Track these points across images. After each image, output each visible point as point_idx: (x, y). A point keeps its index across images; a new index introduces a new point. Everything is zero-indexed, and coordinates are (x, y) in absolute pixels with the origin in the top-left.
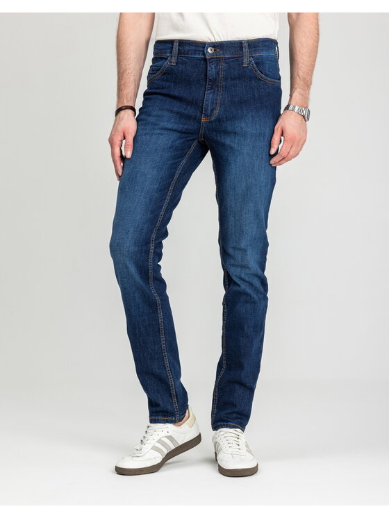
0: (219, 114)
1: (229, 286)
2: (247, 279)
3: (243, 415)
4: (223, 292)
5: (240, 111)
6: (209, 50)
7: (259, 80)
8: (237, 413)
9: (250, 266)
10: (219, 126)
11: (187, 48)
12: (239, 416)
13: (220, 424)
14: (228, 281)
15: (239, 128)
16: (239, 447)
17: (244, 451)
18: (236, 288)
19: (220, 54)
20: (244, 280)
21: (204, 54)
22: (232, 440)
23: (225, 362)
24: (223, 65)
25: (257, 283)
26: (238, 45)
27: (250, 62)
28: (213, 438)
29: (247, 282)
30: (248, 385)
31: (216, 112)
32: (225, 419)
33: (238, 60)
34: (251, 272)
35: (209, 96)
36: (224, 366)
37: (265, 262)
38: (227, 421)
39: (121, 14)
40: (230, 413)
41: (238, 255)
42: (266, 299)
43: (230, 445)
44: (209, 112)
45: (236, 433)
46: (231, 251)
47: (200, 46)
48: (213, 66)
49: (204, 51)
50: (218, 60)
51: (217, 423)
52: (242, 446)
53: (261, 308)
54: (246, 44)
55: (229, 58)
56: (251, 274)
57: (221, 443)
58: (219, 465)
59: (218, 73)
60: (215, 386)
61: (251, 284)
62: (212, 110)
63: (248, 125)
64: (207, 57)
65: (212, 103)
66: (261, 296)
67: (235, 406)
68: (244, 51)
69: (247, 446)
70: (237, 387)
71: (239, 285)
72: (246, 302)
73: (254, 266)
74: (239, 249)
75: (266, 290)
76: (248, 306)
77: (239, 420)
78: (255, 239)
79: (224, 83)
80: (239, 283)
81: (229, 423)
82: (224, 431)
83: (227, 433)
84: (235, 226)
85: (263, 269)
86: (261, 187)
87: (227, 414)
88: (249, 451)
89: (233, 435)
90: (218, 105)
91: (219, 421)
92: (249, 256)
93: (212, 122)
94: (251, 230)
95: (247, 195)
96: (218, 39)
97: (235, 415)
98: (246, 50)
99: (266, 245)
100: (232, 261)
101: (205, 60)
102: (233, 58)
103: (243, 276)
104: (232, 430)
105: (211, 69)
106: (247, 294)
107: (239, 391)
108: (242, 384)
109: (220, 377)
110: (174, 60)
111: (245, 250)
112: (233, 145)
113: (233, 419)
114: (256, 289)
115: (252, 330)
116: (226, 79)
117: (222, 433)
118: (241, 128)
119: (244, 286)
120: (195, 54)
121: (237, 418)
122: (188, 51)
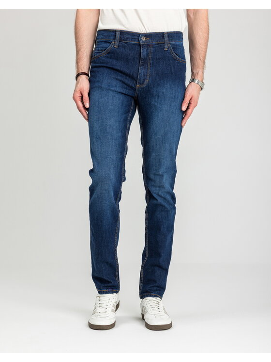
0: (148, 83)
1: (150, 200)
2: (163, 195)
3: (161, 287)
4: (145, 205)
5: (162, 81)
6: (142, 38)
7: (175, 60)
8: (157, 286)
9: (165, 186)
10: (148, 92)
11: (126, 36)
12: (158, 289)
13: (145, 294)
14: (149, 197)
15: (161, 93)
16: (159, 310)
17: (163, 313)
18: (155, 202)
19: (149, 42)
20: (160, 196)
21: (139, 41)
22: (154, 305)
23: (148, 252)
24: (151, 49)
25: (169, 198)
26: (161, 35)
27: (169, 47)
28: (141, 304)
29: (162, 197)
30: (164, 267)
31: (147, 81)
32: (149, 291)
33: (161, 46)
34: (165, 190)
35: (142, 70)
36: (147, 254)
37: (174, 184)
38: (150, 292)
39: (78, 10)
40: (152, 287)
41: (158, 179)
42: (175, 208)
43: (153, 309)
44: (142, 81)
45: (156, 300)
46: (152, 176)
47: (136, 36)
48: (145, 50)
49: (139, 39)
50: (148, 46)
51: (144, 294)
52: (161, 309)
53: (172, 215)
54: (166, 35)
55: (155, 44)
56: (165, 192)
57: (147, 308)
58: (146, 322)
59: (148, 55)
60: (142, 268)
61: (165, 199)
62: (144, 80)
63: (167, 90)
64: (141, 44)
65: (144, 75)
66: (172, 207)
67: (155, 282)
68: (165, 39)
69: (164, 309)
70: (156, 268)
71: (157, 200)
72: (162, 211)
73: (167, 186)
74: (158, 175)
75: (175, 202)
76: (163, 213)
77: (158, 291)
78: (169, 168)
79: (152, 62)
80: (157, 198)
81: (152, 294)
82: (149, 299)
83: (150, 301)
84: (156, 159)
85: (173, 188)
86: (174, 132)
87: (151, 287)
88: (166, 313)
89: (155, 302)
90: (148, 77)
91: (145, 292)
92: (164, 180)
93: (144, 88)
94: (166, 163)
95: (165, 138)
96: (148, 31)
97: (155, 288)
98: (166, 39)
99: (175, 172)
100: (153, 183)
101: (139, 45)
102: (158, 44)
103: (160, 193)
104: (154, 298)
105: (144, 52)
106: (162, 206)
107: (158, 271)
108: (160, 267)
109: (144, 262)
110: (116, 44)
111: (162, 176)
112: (156, 104)
113: (155, 291)
114: (168, 202)
115: (166, 229)
116: (153, 59)
117: (147, 301)
118: (163, 93)
119: (160, 200)
120: (132, 40)
121: (157, 290)
122: (127, 38)
